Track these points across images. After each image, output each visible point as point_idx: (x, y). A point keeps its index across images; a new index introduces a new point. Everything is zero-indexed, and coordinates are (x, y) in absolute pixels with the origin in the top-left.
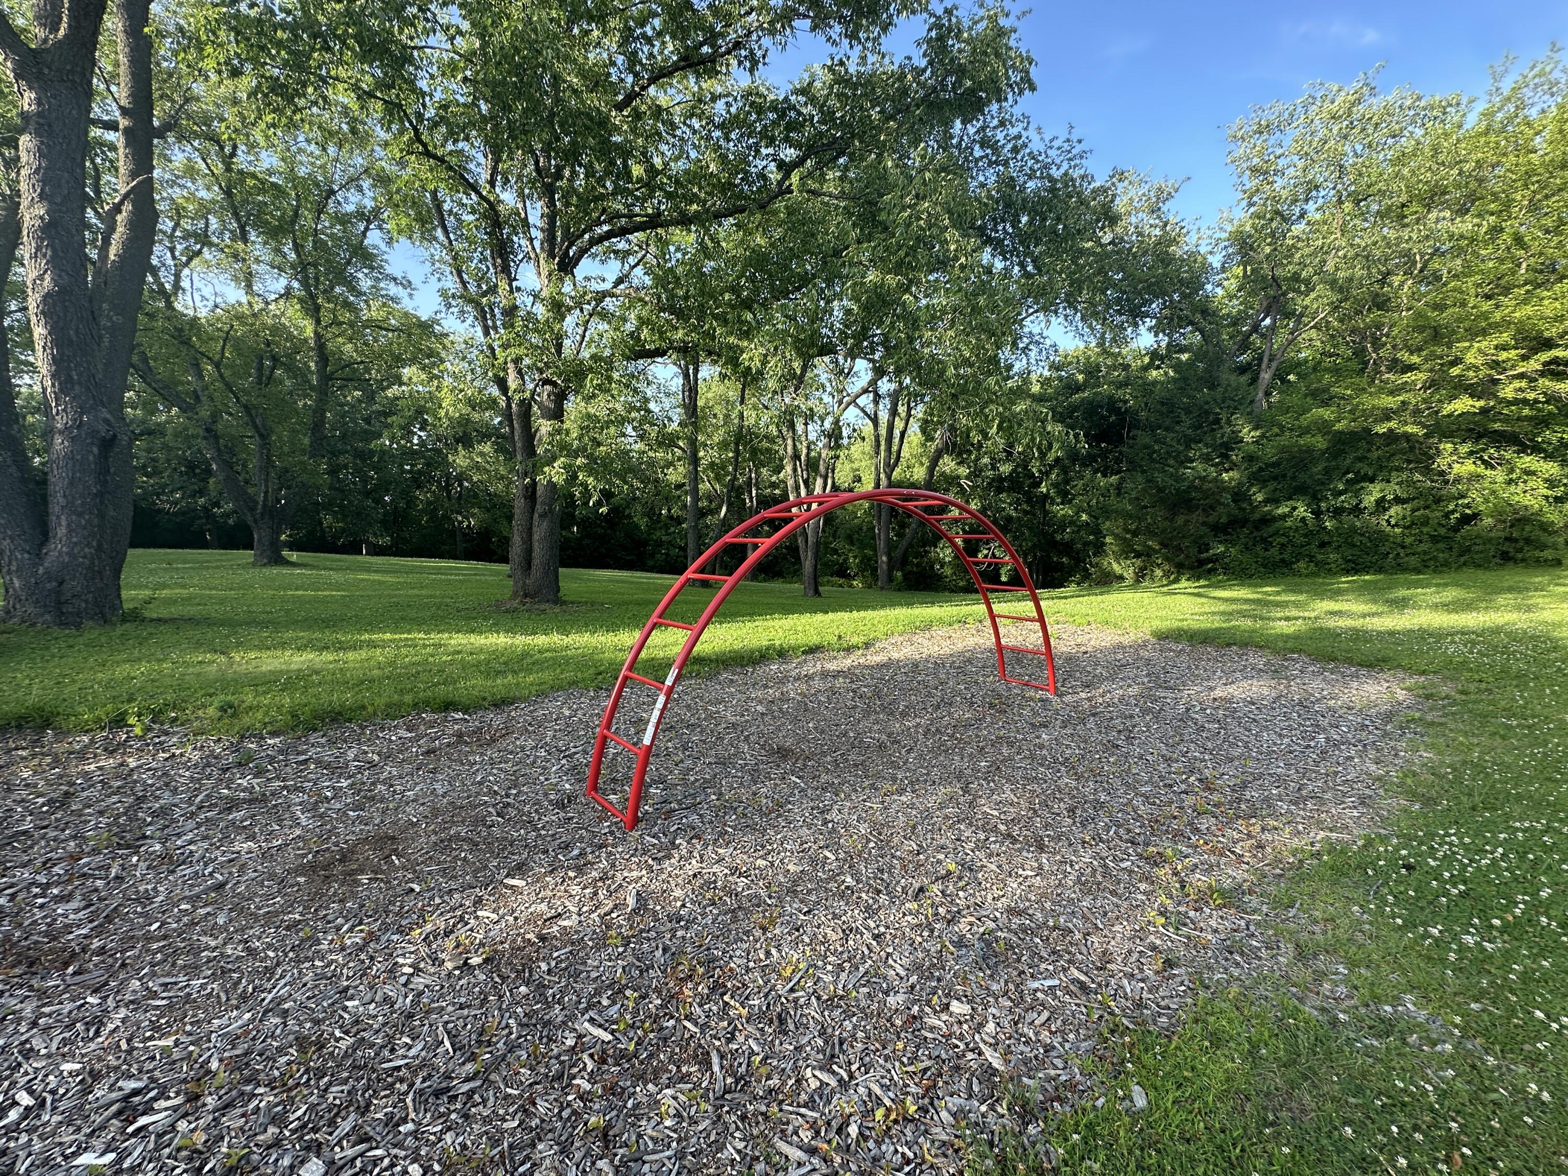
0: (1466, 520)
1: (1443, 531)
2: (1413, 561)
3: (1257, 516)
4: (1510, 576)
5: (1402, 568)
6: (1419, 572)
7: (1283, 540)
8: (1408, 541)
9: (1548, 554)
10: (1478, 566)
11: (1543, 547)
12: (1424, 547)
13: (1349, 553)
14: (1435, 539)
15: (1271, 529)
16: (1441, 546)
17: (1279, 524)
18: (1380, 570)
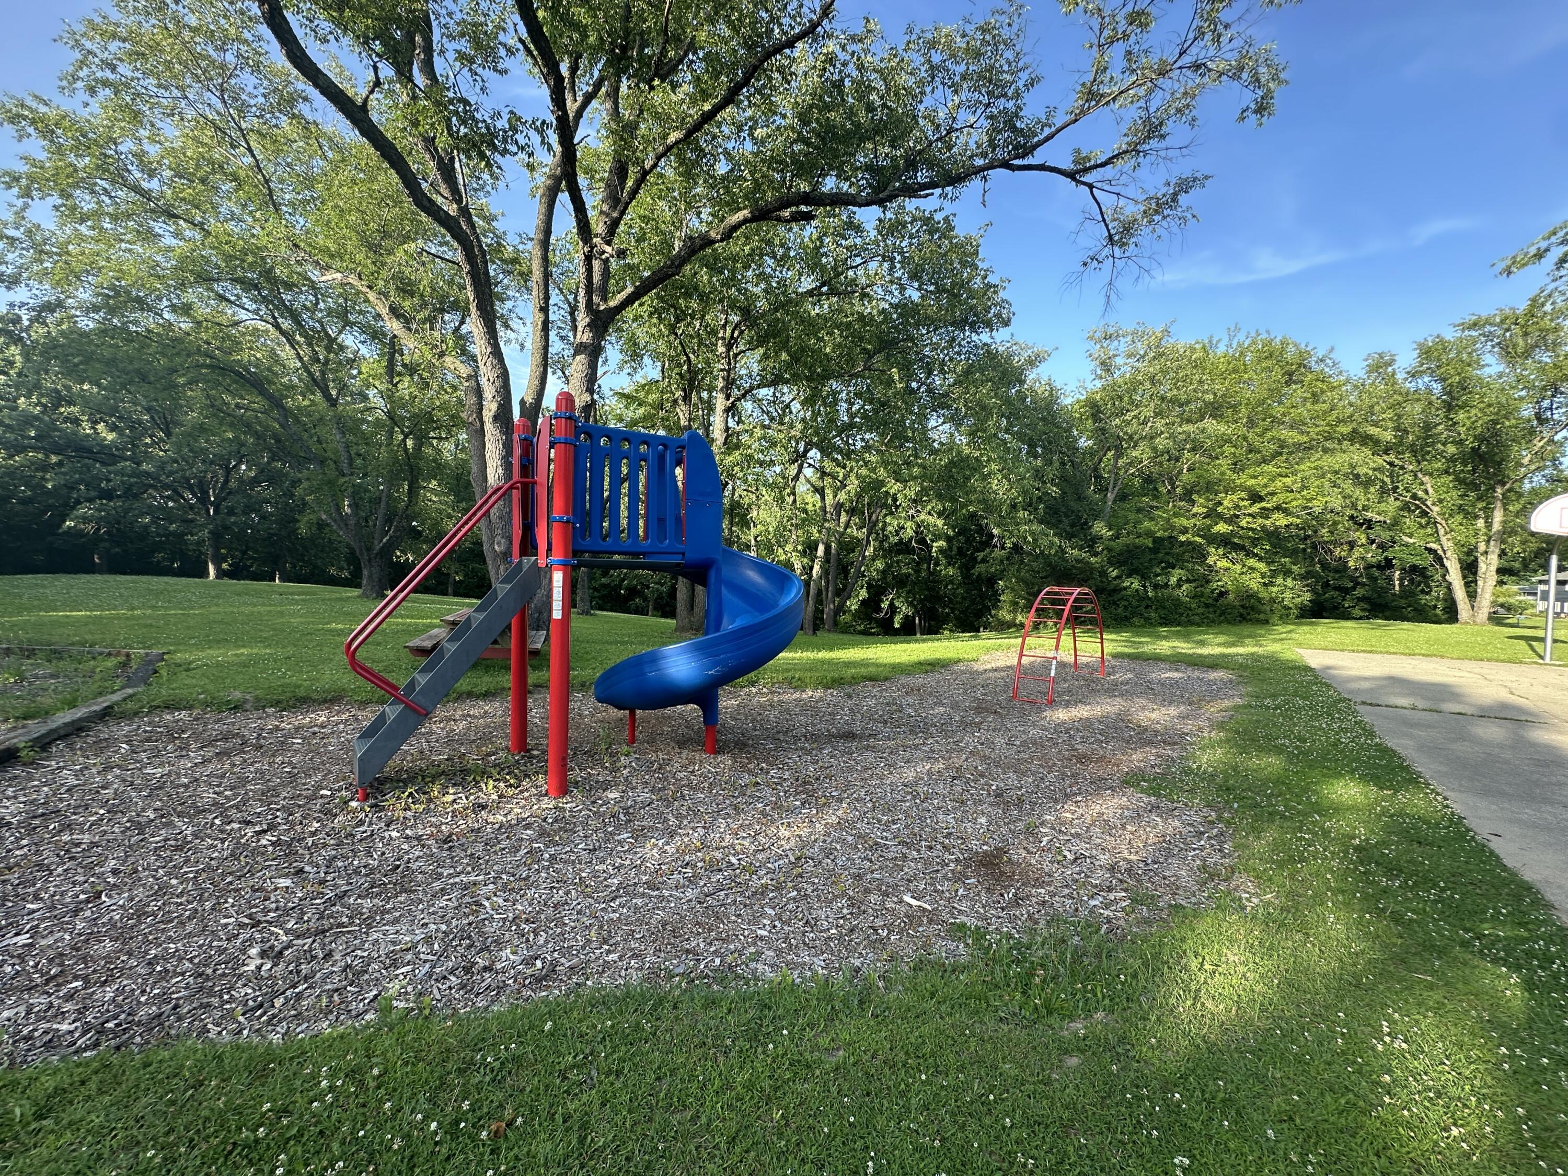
0: (1222, 594)
1: (1210, 601)
2: (1196, 618)
3: (1112, 587)
4: (1247, 629)
5: (1191, 623)
6: (1199, 626)
7: (1126, 603)
8: (1193, 606)
9: (1262, 616)
10: (1229, 623)
11: (1260, 612)
12: (1200, 611)
13: (1162, 612)
14: (1207, 606)
15: (1119, 596)
16: (1211, 610)
17: (1124, 593)
18: (1179, 625)
